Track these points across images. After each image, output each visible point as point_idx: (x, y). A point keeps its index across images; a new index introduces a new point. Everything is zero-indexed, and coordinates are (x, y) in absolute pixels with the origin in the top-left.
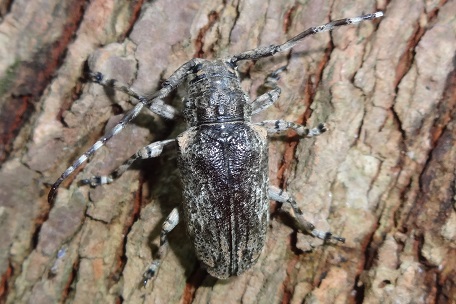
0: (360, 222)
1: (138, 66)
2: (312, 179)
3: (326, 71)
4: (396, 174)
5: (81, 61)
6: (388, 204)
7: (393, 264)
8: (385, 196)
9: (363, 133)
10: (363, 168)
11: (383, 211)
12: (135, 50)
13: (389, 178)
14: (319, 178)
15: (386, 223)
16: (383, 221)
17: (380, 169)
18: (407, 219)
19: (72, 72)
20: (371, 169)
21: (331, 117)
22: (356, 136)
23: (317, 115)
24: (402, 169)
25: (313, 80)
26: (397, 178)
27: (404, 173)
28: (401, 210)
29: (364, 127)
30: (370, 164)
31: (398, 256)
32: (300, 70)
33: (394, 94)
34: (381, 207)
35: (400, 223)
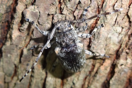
0: (115, 47)
1: (40, 13)
2: (99, 42)
3: (104, 5)
4: (127, 31)
5: (21, 12)
6: (124, 40)
7: (125, 58)
8: (123, 37)
9: (117, 22)
10: (117, 31)
11: (122, 42)
12: (38, 8)
13: (125, 33)
14: (102, 40)
15: (123, 46)
16: (122, 46)
17: (122, 30)
18: (130, 46)
19: (19, 16)
20: (119, 31)
21: (106, 21)
22: (114, 23)
23: (101, 20)
24: (129, 30)
25: (100, 7)
26: (128, 32)
27: (130, 31)
28: (128, 43)
29: (117, 20)
30: (119, 29)
31: (126, 56)
32: (95, 6)
33: (128, 8)
34: (122, 41)
35: (127, 47)
